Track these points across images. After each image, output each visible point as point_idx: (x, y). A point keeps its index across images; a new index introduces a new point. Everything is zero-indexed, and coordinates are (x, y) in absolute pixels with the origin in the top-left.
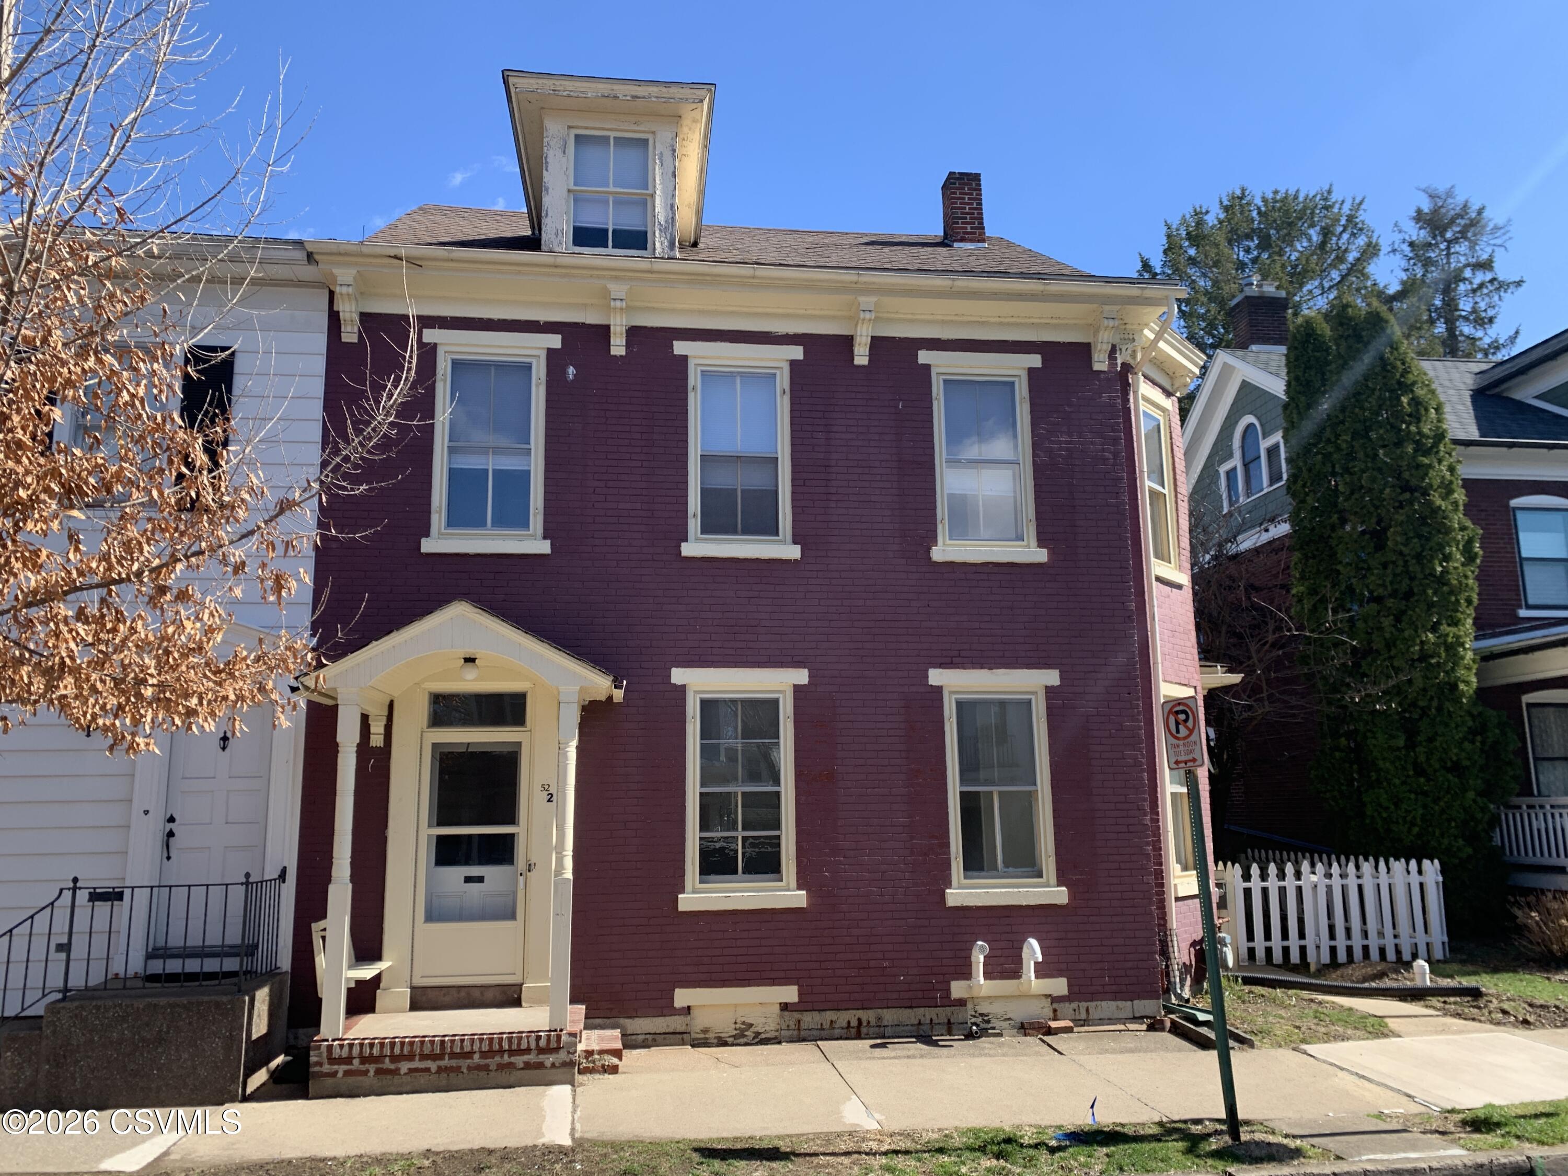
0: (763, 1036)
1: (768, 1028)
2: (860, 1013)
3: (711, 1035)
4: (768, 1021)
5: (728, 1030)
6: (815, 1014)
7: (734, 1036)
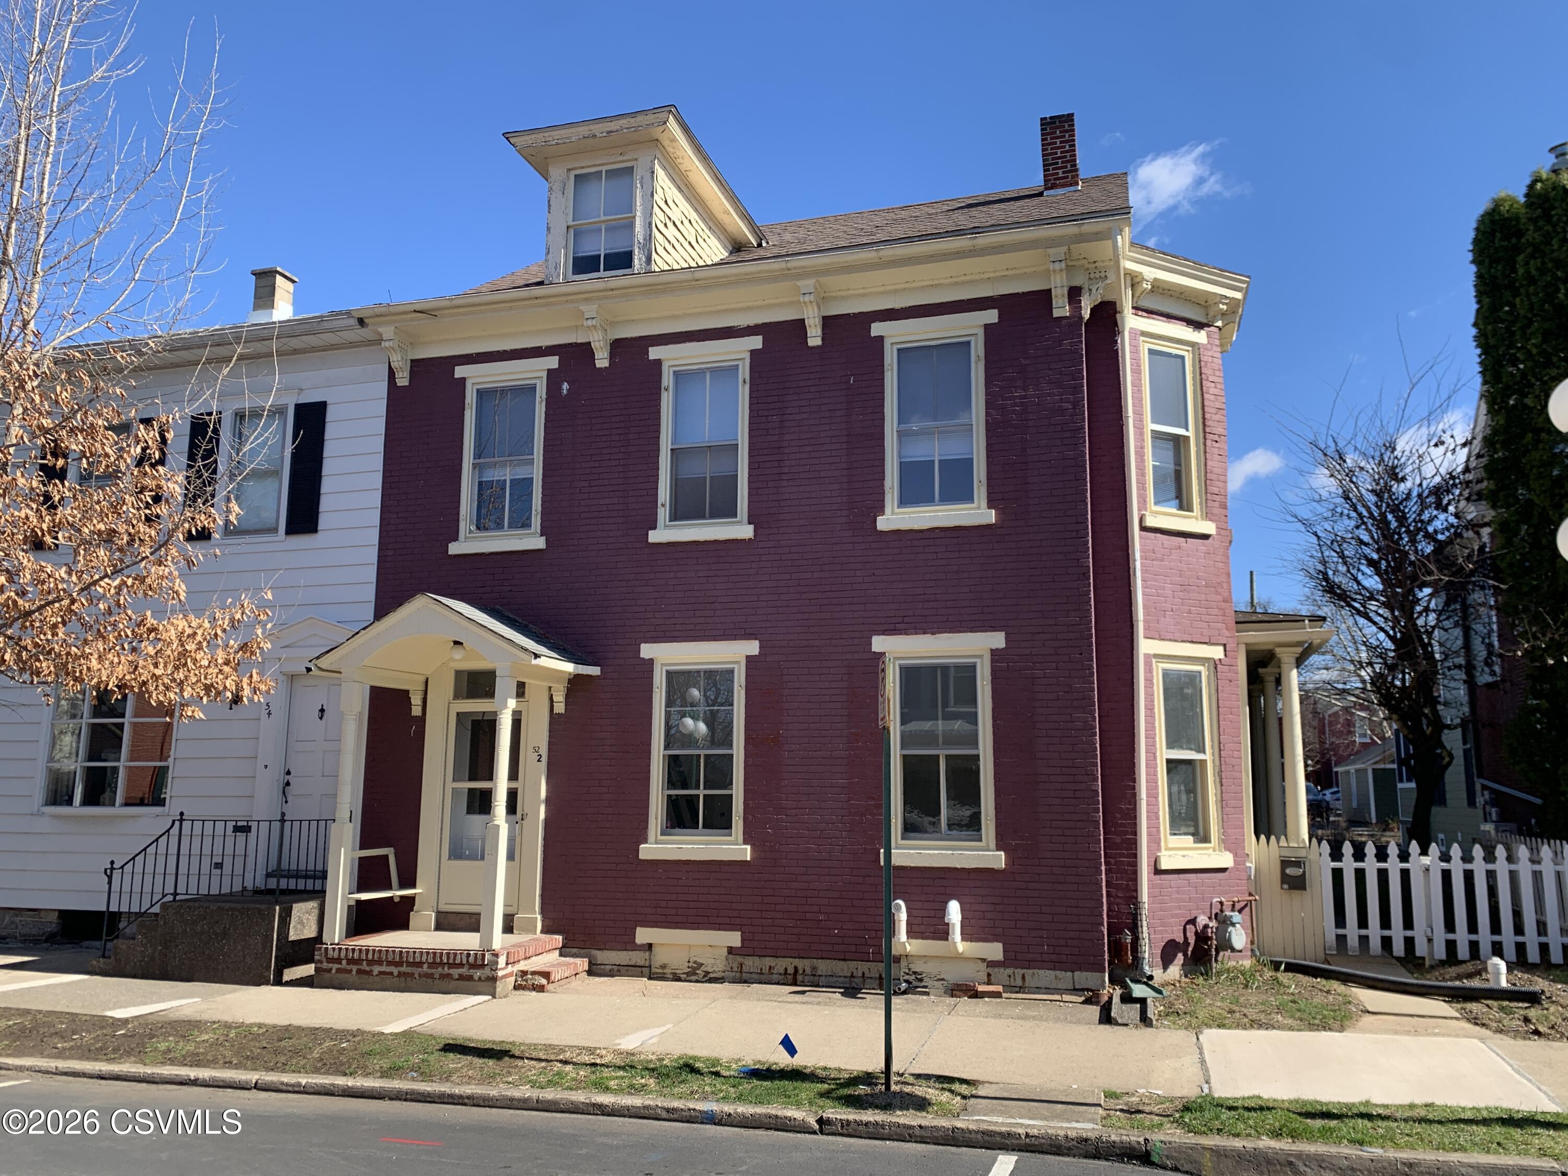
0: (712, 975)
1: (716, 969)
2: (797, 962)
3: (668, 971)
4: (716, 962)
5: (682, 967)
6: (756, 958)
7: (687, 974)
